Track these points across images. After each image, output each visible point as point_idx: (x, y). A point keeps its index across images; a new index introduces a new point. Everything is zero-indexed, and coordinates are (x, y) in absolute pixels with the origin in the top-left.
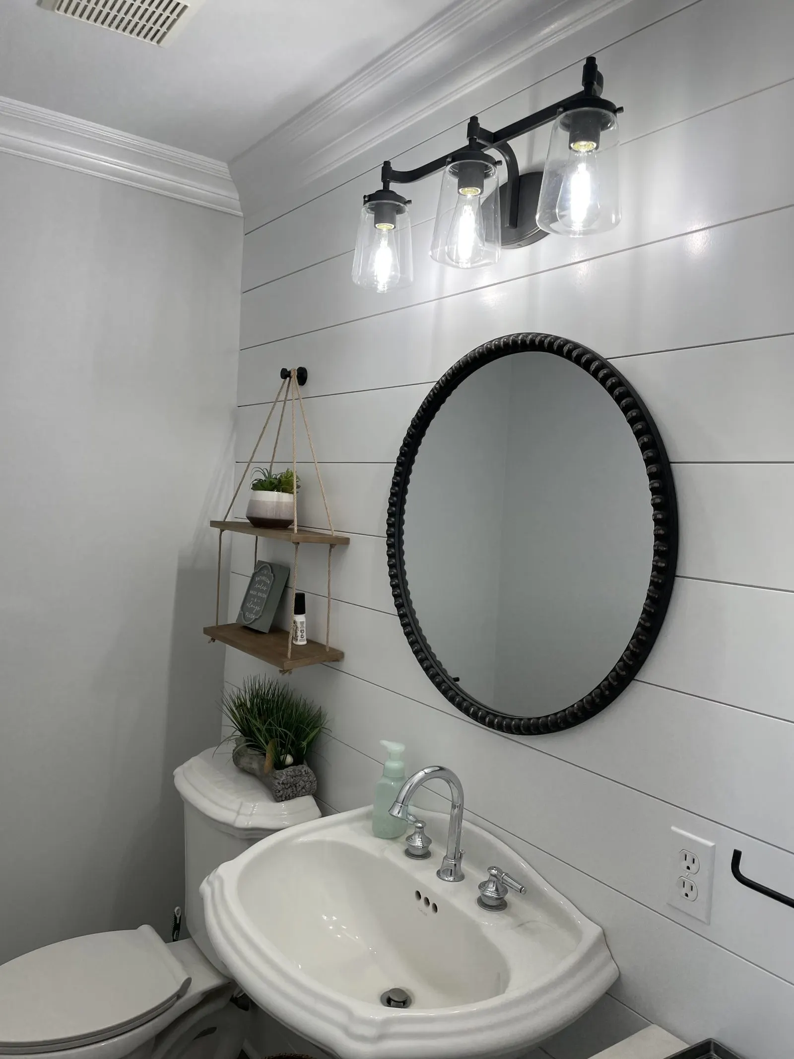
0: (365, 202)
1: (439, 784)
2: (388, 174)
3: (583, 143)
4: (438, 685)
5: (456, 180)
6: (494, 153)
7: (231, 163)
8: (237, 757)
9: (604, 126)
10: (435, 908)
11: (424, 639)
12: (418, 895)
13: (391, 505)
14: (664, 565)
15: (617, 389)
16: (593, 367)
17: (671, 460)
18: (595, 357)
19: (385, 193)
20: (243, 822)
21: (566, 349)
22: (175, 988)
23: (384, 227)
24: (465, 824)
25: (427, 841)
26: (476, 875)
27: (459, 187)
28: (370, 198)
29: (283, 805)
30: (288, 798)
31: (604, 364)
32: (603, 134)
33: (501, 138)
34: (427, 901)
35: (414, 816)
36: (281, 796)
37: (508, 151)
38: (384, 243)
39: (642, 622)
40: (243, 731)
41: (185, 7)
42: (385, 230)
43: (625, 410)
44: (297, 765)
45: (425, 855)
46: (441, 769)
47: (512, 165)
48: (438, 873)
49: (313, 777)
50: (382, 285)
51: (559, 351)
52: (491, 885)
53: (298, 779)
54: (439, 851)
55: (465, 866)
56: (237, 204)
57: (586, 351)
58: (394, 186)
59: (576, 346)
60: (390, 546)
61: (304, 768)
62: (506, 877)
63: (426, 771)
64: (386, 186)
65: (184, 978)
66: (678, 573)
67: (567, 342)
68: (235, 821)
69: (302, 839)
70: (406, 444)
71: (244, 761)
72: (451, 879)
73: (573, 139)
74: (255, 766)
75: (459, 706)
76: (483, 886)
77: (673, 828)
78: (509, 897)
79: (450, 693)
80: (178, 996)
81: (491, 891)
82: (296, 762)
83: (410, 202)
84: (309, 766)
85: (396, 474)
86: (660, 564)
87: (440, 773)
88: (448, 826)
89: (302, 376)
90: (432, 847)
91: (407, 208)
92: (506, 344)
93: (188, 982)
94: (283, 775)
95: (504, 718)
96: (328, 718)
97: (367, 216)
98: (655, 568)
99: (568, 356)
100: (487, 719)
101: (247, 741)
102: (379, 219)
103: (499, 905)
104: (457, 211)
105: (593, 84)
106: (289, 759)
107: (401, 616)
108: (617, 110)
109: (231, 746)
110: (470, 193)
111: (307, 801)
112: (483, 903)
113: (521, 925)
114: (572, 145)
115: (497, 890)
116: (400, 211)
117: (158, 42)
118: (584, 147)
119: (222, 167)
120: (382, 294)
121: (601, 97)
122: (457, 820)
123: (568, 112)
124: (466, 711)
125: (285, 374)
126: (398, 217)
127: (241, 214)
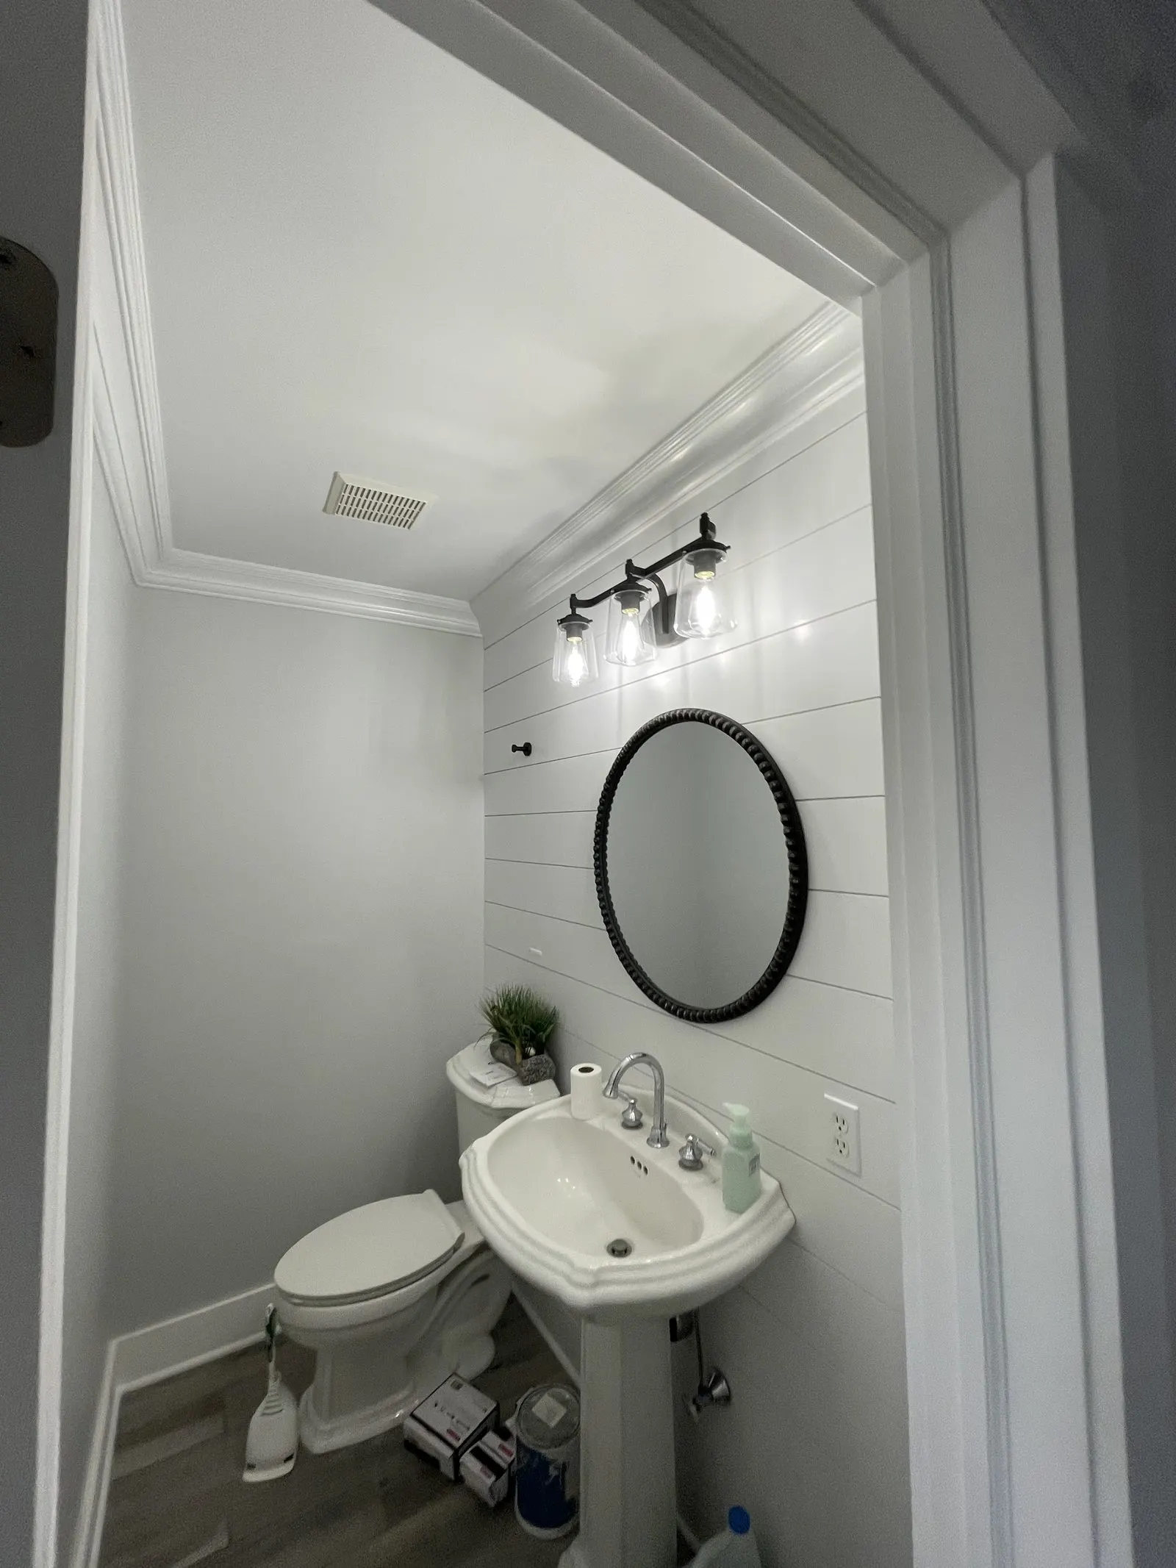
0: (559, 624)
1: (643, 1067)
2: (574, 602)
3: (704, 573)
4: (640, 986)
5: (619, 604)
6: (645, 582)
7: (471, 602)
8: (493, 1048)
9: (718, 560)
10: (646, 1170)
11: (627, 948)
12: (633, 1160)
13: (596, 843)
14: (797, 881)
15: (750, 747)
16: (731, 731)
17: (796, 798)
18: (732, 724)
19: (574, 616)
20: (499, 1103)
21: (711, 719)
22: (451, 1243)
23: (574, 640)
24: (666, 1098)
25: (639, 1115)
26: (678, 1140)
27: (622, 609)
28: (562, 621)
29: (530, 1088)
30: (533, 1082)
31: (740, 729)
32: (718, 565)
33: (651, 572)
34: (640, 1165)
35: (627, 1094)
36: (528, 1081)
37: (657, 580)
38: (575, 651)
39: (786, 929)
40: (496, 1028)
41: (424, 503)
42: (575, 643)
43: (758, 762)
44: (539, 1054)
45: (638, 1125)
46: (644, 1055)
47: (662, 589)
48: (648, 1140)
49: (552, 1064)
50: (575, 682)
51: (706, 721)
52: (689, 1150)
53: (540, 1066)
54: (649, 1121)
55: (669, 1134)
56: (478, 628)
57: (726, 719)
58: (579, 611)
59: (718, 716)
60: (597, 876)
61: (545, 1057)
62: (699, 1143)
63: (632, 1057)
64: (574, 611)
65: (457, 1235)
66: (811, 886)
67: (712, 713)
68: (491, 1103)
69: (540, 1117)
70: (603, 796)
71: (499, 1053)
72: (659, 1146)
73: (696, 571)
74: (507, 1056)
75: (656, 1002)
76: (682, 1151)
77: (826, 1096)
78: (704, 1158)
79: (650, 992)
80: (455, 1249)
81: (689, 1155)
82: (539, 1052)
83: (591, 621)
84: (550, 1055)
85: (598, 820)
86: (794, 881)
87: (644, 1059)
88: (653, 1099)
89: (527, 749)
90: (644, 1119)
91: (590, 625)
92: (668, 718)
93: (461, 1239)
94: (529, 1064)
95: (691, 1010)
96: (561, 1016)
97: (561, 633)
98: (792, 884)
99: (713, 724)
100: (678, 1012)
101: (501, 1036)
102: (570, 634)
103: (694, 1165)
104: (622, 625)
105: (707, 531)
106: (532, 1051)
107: (609, 931)
108: (725, 548)
109: (489, 1041)
110: (630, 612)
111: (549, 1085)
112: (684, 1165)
113: (714, 1182)
114: (696, 575)
115: (693, 1153)
116: (584, 627)
117: (409, 528)
118: (705, 575)
119: (465, 605)
120: (577, 688)
121: (715, 540)
122: (660, 1093)
123: (690, 553)
124: (662, 1006)
125: (515, 748)
126: (584, 632)
127: (481, 635)
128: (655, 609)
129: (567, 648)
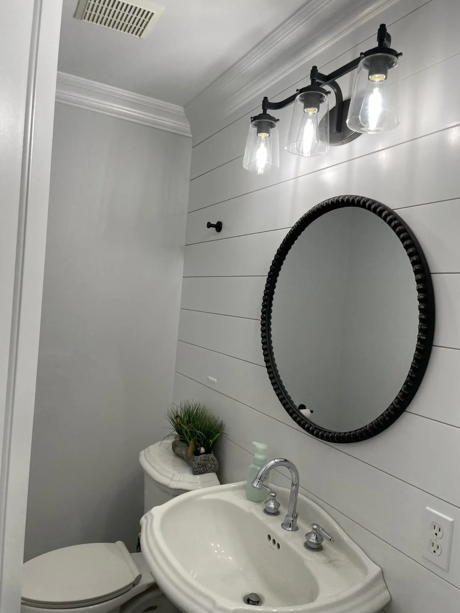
0: (252, 121)
1: (284, 469)
2: (266, 104)
3: (377, 75)
4: (287, 410)
5: (302, 105)
6: (327, 87)
7: (184, 107)
8: (174, 446)
9: (391, 66)
10: (279, 546)
11: (281, 382)
12: (269, 537)
13: (265, 300)
14: (424, 338)
15: (398, 228)
16: (384, 214)
17: (432, 271)
18: (385, 208)
19: (264, 115)
20: (174, 485)
21: (367, 204)
22: (131, 579)
23: (263, 135)
24: (299, 495)
25: (277, 505)
26: (305, 528)
27: (304, 108)
28: (255, 118)
29: (198, 477)
30: (201, 473)
31: (391, 212)
32: (389, 71)
33: (331, 79)
34: (274, 542)
35: (270, 489)
36: (197, 472)
37: (336, 86)
38: (263, 145)
39: (410, 374)
40: (177, 430)
41: (153, 14)
42: (263, 137)
43: (403, 240)
44: (207, 454)
45: (276, 513)
46: (286, 460)
47: (339, 94)
48: (282, 524)
49: (216, 462)
50: (260, 170)
51: (363, 206)
52: (313, 535)
53: (207, 462)
54: (284, 511)
55: (299, 522)
56: (189, 130)
57: (380, 205)
58: (269, 112)
59: (374, 202)
60: (263, 325)
61: (212, 456)
62: (322, 531)
63: (276, 461)
64: (265, 110)
65: (137, 574)
66: (434, 344)
67: (368, 200)
68: (169, 484)
69: (204, 497)
70: (274, 264)
71: (178, 449)
72: (290, 529)
73: (371, 74)
74: (184, 453)
75: (299, 423)
76: (308, 535)
77: (427, 508)
78: (325, 543)
79: (294, 415)
80: (134, 584)
81: (313, 539)
82: (207, 452)
83: (278, 120)
84: (215, 455)
85: (268, 282)
86: (422, 337)
87: (286, 463)
88: (289, 495)
89: (219, 227)
90: (281, 509)
91: (277, 124)
92: (332, 203)
93: (139, 578)
94: (199, 459)
95: (325, 432)
96: (226, 427)
97: (253, 130)
98: (419, 340)
99: (369, 208)
100: (315, 432)
101: (181, 437)
102: (259, 131)
103: (318, 548)
104: (303, 123)
105: (384, 40)
106: (203, 450)
107: (268, 367)
108: (398, 55)
109: (170, 441)
110: (311, 111)
111: (212, 476)
112: (308, 546)
113: (330, 562)
114: (370, 77)
115: (316, 538)
116: (272, 126)
117: (140, 35)
118: (378, 78)
119: (180, 109)
120: (260, 175)
121: (391, 48)
122: (295, 493)
123: (367, 57)
124: (303, 426)
125: (209, 225)
126: (272, 130)
127: (191, 136)
128: (332, 112)
129: (257, 141)
